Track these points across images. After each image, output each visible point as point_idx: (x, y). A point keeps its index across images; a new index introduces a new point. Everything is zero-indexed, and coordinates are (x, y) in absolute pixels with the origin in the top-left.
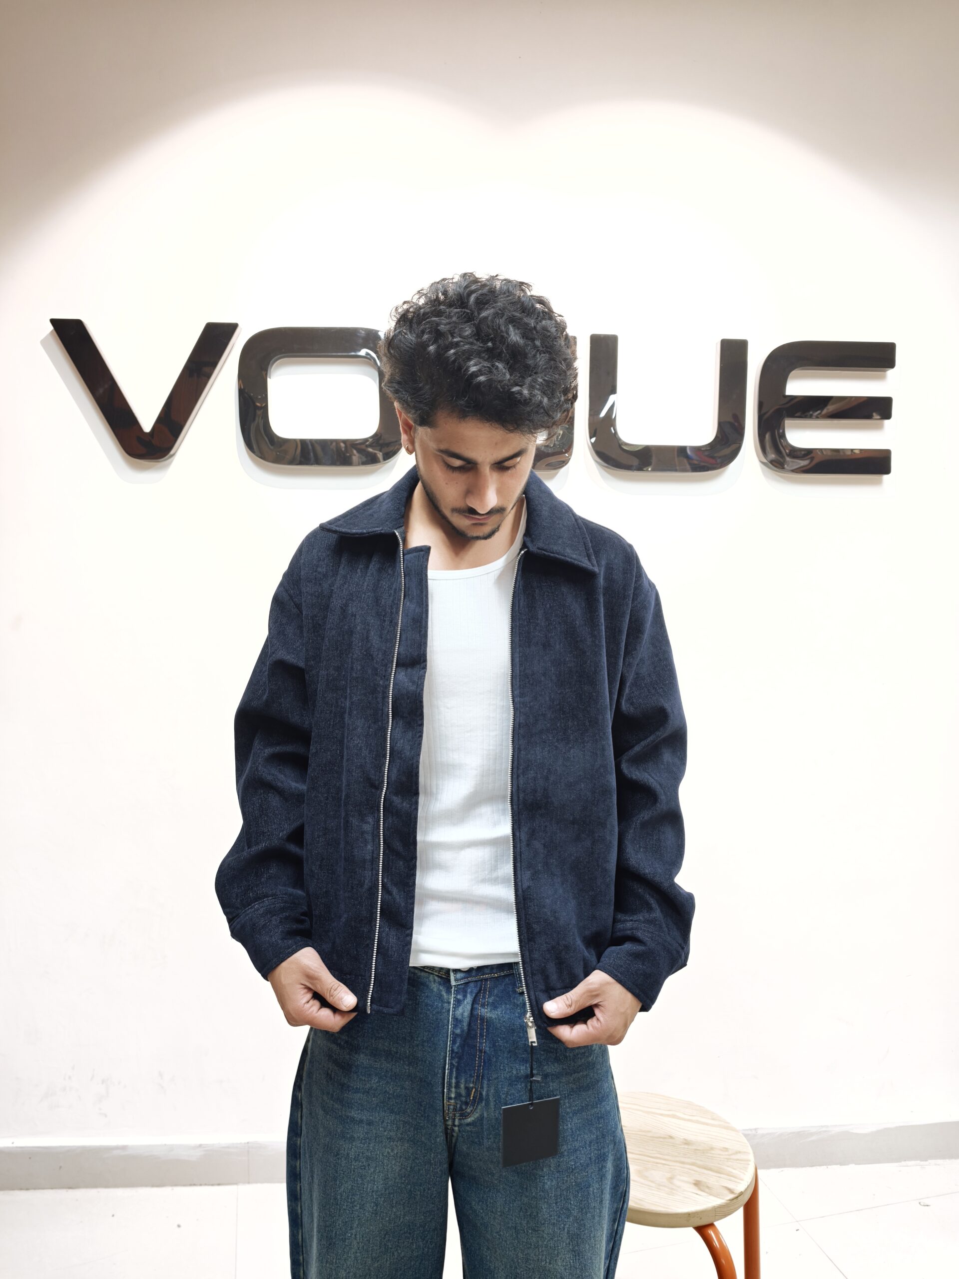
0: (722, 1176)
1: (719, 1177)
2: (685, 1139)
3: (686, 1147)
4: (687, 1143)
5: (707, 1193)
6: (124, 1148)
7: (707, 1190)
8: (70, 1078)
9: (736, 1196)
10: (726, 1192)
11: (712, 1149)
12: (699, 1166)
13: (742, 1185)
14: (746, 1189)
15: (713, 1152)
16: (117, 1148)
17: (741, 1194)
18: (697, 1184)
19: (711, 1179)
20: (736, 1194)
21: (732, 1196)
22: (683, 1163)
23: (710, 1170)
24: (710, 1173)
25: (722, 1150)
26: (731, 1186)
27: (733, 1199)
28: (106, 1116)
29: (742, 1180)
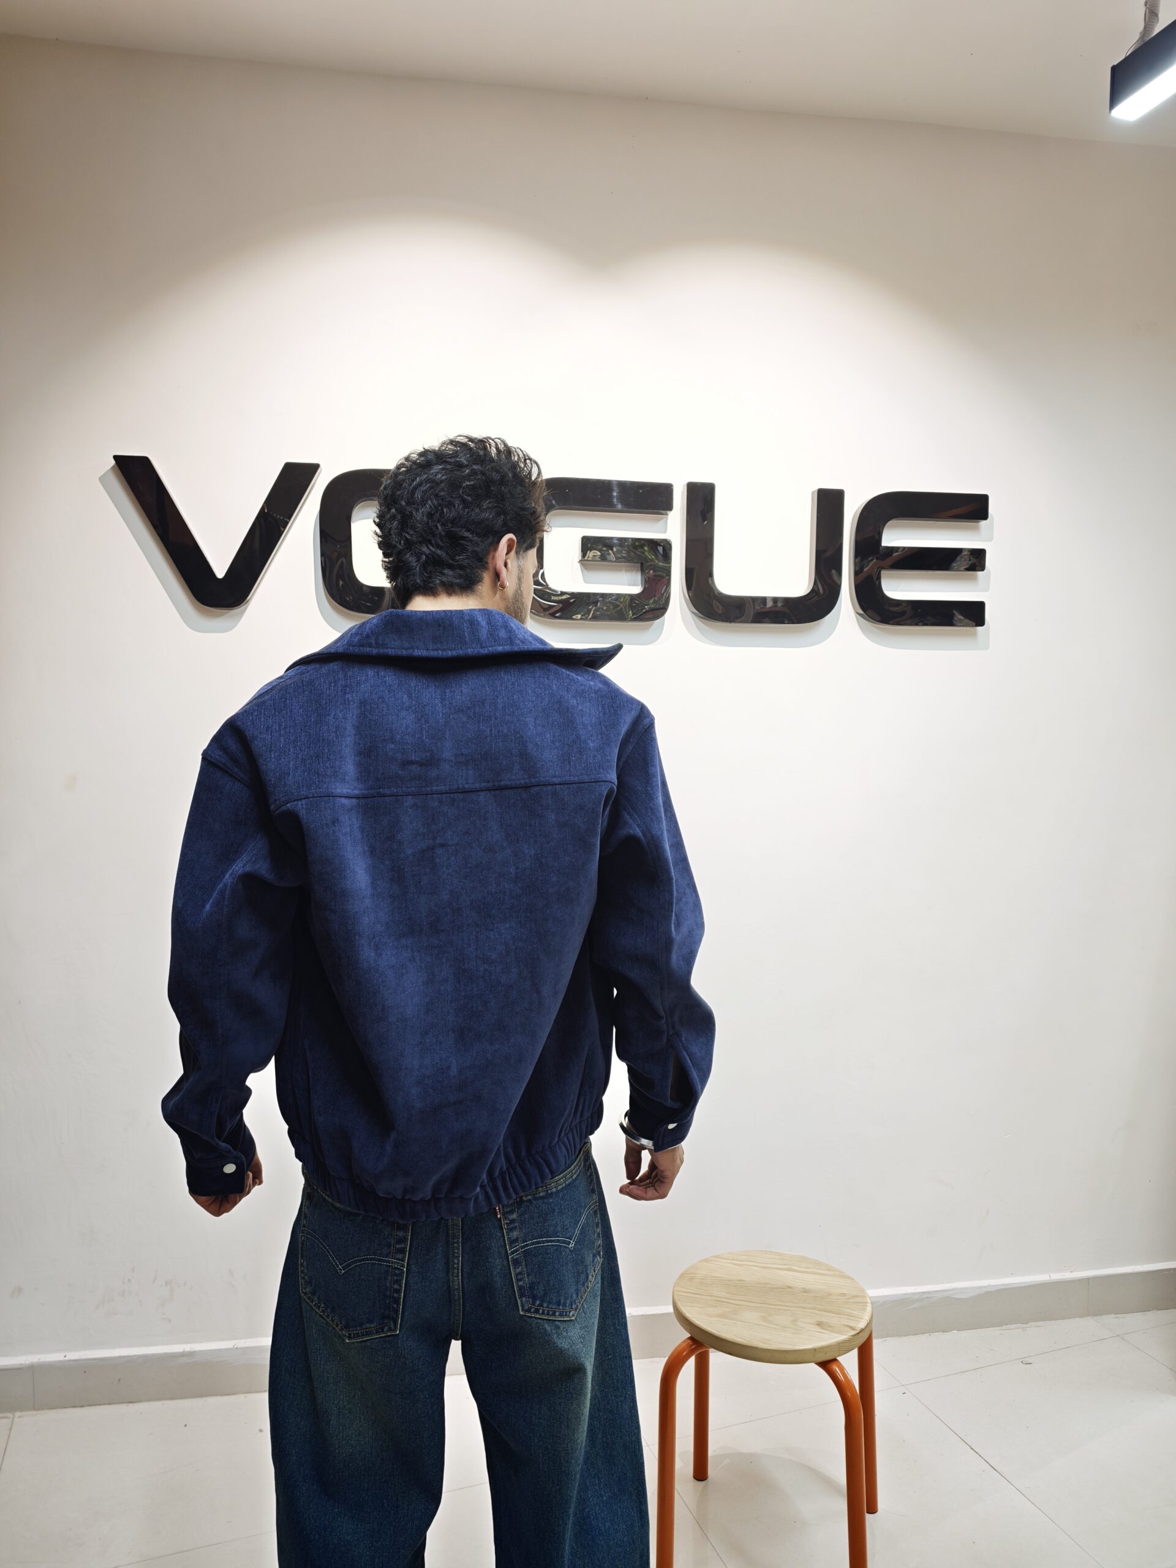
0: (841, 1316)
1: (840, 1318)
2: (804, 1289)
3: (805, 1294)
4: (805, 1291)
5: (830, 1331)
6: (191, 1354)
7: (830, 1329)
8: (129, 1280)
9: (858, 1332)
10: (849, 1329)
11: (830, 1295)
12: (820, 1310)
13: (862, 1325)
14: (865, 1328)
15: (831, 1297)
16: (183, 1354)
17: (862, 1330)
18: (820, 1324)
19: (833, 1319)
20: (856, 1330)
21: (854, 1332)
22: (804, 1308)
23: (830, 1312)
24: (831, 1314)
25: (839, 1295)
26: (852, 1324)
27: (855, 1335)
28: (170, 1321)
29: (862, 1319)
